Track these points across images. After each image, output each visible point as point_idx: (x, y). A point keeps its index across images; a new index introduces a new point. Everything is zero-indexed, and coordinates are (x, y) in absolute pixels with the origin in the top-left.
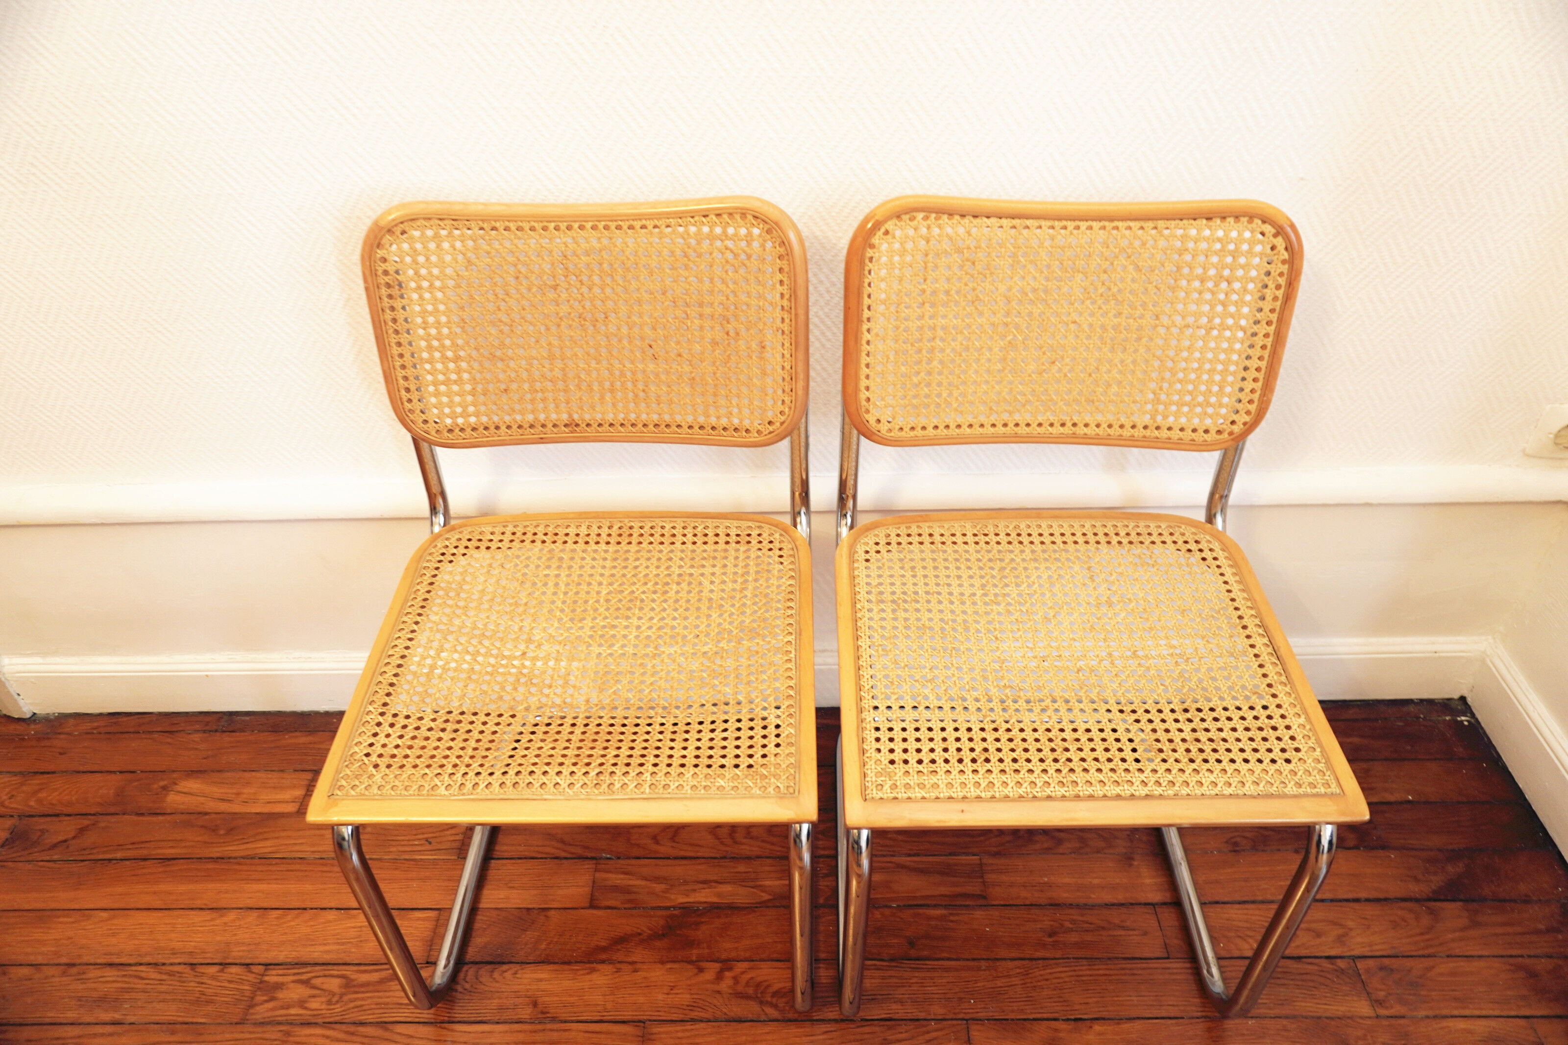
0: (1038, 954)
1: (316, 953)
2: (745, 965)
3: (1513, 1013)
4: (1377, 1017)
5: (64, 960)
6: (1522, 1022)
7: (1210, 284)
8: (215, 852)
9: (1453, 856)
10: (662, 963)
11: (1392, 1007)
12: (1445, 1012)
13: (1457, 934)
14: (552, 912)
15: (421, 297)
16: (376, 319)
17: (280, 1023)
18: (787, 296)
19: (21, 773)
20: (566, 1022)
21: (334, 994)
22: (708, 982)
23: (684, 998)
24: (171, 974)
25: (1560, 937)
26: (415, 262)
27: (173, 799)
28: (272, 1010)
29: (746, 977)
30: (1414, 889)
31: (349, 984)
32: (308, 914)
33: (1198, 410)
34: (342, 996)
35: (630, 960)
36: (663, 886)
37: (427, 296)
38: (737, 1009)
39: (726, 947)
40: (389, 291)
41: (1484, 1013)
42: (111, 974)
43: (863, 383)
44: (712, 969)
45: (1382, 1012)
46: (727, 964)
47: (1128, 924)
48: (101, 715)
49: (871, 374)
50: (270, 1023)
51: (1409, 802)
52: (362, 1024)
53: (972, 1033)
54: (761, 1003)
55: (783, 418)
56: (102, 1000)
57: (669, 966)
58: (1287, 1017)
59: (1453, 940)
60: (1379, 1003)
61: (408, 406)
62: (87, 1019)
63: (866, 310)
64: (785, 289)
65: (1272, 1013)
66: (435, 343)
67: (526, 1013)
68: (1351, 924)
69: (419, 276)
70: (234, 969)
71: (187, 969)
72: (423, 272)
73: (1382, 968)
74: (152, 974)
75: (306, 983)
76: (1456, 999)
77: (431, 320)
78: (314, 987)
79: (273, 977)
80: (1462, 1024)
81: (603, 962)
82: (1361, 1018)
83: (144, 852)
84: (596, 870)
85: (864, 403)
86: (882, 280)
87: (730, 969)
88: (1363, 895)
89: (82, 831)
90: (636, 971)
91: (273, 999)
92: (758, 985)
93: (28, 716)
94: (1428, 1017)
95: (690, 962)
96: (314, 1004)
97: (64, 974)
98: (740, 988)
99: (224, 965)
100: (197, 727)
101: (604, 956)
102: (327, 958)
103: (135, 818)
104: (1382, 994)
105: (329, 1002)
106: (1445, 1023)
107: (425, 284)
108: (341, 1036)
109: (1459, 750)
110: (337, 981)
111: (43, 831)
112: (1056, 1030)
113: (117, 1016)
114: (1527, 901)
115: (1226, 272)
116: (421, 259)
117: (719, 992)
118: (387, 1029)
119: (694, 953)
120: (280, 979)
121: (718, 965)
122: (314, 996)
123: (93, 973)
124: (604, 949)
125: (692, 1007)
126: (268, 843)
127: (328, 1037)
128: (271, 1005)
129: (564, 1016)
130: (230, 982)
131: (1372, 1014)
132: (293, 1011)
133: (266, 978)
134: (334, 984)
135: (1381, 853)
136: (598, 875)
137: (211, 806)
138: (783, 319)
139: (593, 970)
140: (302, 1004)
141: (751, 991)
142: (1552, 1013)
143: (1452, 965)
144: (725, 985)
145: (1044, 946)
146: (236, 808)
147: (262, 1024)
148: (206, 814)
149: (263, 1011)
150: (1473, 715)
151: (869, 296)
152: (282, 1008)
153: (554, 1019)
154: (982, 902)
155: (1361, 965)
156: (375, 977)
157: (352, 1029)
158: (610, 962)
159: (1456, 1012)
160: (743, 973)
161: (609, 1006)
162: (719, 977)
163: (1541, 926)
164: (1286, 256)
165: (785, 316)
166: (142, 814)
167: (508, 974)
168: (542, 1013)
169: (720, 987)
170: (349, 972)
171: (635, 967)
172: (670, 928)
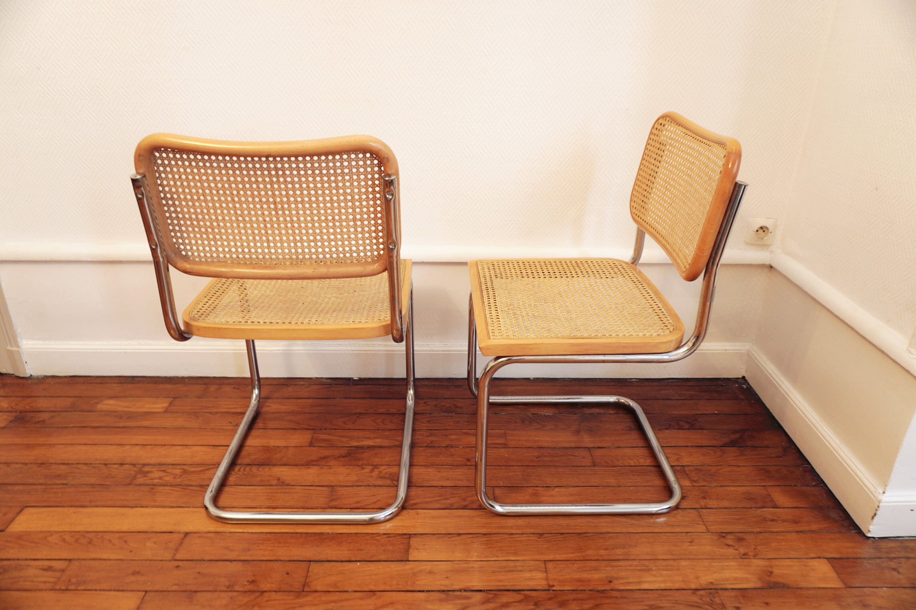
0: (530, 464)
1: (170, 460)
2: (385, 467)
3: (757, 485)
4: (693, 486)
5: (39, 462)
6: (761, 488)
8: (121, 425)
9: (734, 432)
10: (344, 466)
11: (700, 483)
12: (725, 484)
13: (733, 458)
14: (290, 448)
17: (149, 485)
19: (22, 397)
20: (293, 486)
21: (177, 475)
22: (367, 473)
23: (355, 478)
24: (95, 467)
25: (782, 459)
27: (100, 407)
28: (145, 480)
29: (385, 471)
30: (714, 443)
31: (185, 472)
32: (165, 447)
34: (181, 476)
35: (328, 464)
36: (347, 439)
38: (380, 482)
39: (376, 461)
41: (744, 485)
42: (63, 467)
44: (368, 469)
45: (695, 484)
46: (376, 467)
47: (576, 454)
48: (66, 377)
50: (144, 485)
51: (716, 414)
52: (190, 485)
53: (495, 491)
54: (392, 480)
56: (59, 476)
57: (347, 467)
58: (649, 486)
59: (731, 460)
60: (695, 481)
62: (49, 482)
65: (643, 485)
67: (274, 482)
68: (683, 454)
70: (127, 466)
71: (103, 466)
73: (696, 469)
74: (85, 467)
75: (164, 471)
76: (731, 480)
78: (168, 472)
79: (146, 469)
80: (733, 489)
81: (314, 465)
82: (686, 486)
83: (84, 425)
84: (314, 433)
87: (378, 468)
88: (690, 444)
89: (53, 417)
90: (330, 468)
91: (145, 476)
92: (391, 474)
93: (28, 375)
94: (717, 486)
95: (359, 466)
96: (167, 479)
97: (39, 467)
98: (381, 475)
99: (122, 464)
100: (116, 381)
101: (315, 463)
102: (174, 462)
103: (80, 413)
104: (696, 479)
105: (175, 478)
106: (725, 488)
108: (180, 490)
109: (742, 397)
110: (180, 471)
111: (32, 417)
112: (537, 490)
113: (65, 482)
114: (768, 447)
117: (371, 476)
118: (203, 488)
119: (360, 463)
120: (150, 470)
121: (371, 467)
122: (167, 476)
123: (54, 467)
124: (316, 461)
125: (356, 481)
126: (149, 422)
127: (172, 490)
128: (145, 478)
129: (293, 484)
130: (124, 470)
131: (690, 485)
132: (155, 481)
133: (143, 469)
134: (178, 471)
135: (701, 431)
136: (314, 435)
137: (120, 409)
139: (309, 468)
140: (160, 478)
141: (387, 476)
142: (776, 484)
143: (730, 469)
144: (374, 474)
145: (534, 461)
146: (132, 410)
147: (140, 485)
148: (117, 412)
149: (141, 480)
150: (749, 384)
152: (150, 479)
153: (288, 485)
154: (506, 446)
155: (686, 468)
156: (199, 469)
157: (185, 487)
158: (318, 465)
159: (730, 485)
160: (384, 470)
161: (316, 481)
162: (372, 471)
163: (773, 456)
166: (83, 411)
167: (267, 469)
168: (282, 482)
169: (372, 475)
170: (186, 467)
171: (330, 467)
172: (349, 454)
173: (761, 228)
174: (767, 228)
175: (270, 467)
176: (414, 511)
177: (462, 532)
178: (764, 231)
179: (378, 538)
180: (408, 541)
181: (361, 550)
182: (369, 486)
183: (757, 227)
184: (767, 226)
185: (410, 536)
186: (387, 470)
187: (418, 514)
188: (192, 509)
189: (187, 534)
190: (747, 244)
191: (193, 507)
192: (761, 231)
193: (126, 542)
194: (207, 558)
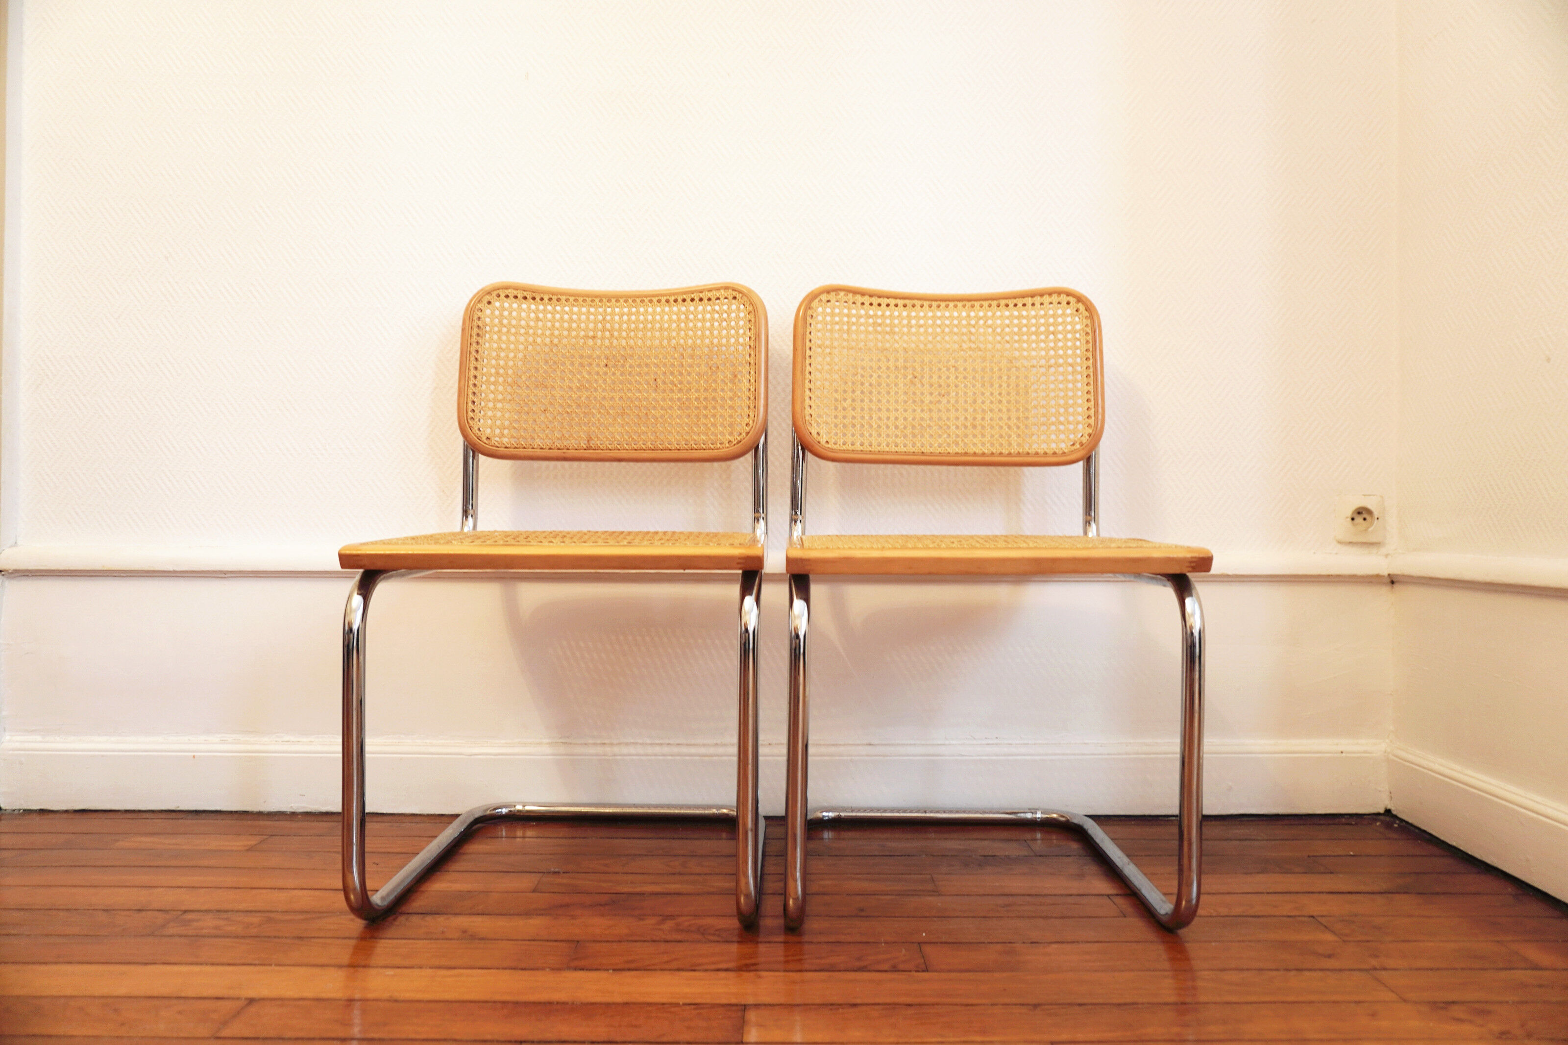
2: (689, 918)
7: (1043, 337)
10: (602, 916)
14: (494, 893)
15: (500, 338)
16: (465, 349)
17: (191, 936)
18: (753, 338)
21: (252, 925)
22: (650, 925)
23: (625, 931)
24: (84, 914)
26: (501, 315)
28: (184, 930)
29: (688, 923)
31: (270, 921)
33: (1053, 428)
34: (260, 925)
35: (569, 914)
37: (504, 338)
38: (677, 937)
39: (670, 910)
40: (478, 331)
43: (807, 402)
44: (652, 920)
46: (669, 917)
49: (813, 397)
50: (180, 936)
54: (703, 934)
55: (748, 429)
61: (471, 414)
63: (808, 351)
64: (752, 334)
66: (502, 371)
67: (455, 936)
69: (502, 324)
70: (150, 913)
71: (101, 912)
72: (505, 322)
75: (227, 919)
77: (503, 354)
78: (234, 921)
79: (189, 916)
81: (541, 915)
84: (543, 877)
85: (807, 418)
86: (819, 331)
87: (672, 920)
90: (574, 919)
91: (186, 926)
92: (702, 927)
95: (633, 916)
96: (229, 928)
98: (681, 928)
99: (140, 911)
101: (542, 913)
102: (251, 909)
103: (79, 851)
105: (247, 928)
107: (504, 330)
108: (255, 943)
110: (259, 919)
115: (1052, 329)
116: (506, 313)
117: (660, 930)
119: (636, 913)
120: (198, 918)
121: (660, 918)
122: (231, 925)
124: (544, 910)
125: (628, 935)
126: (212, 861)
127: (238, 943)
128: (185, 928)
129: (493, 938)
130: (143, 918)
132: (205, 931)
133: (184, 917)
134: (255, 920)
136: (543, 879)
137: (161, 847)
138: (750, 355)
140: (216, 928)
141: (694, 929)
144: (665, 927)
145: (997, 911)
147: (171, 936)
148: (155, 850)
149: (174, 930)
151: (810, 341)
152: (195, 929)
153: (483, 939)
154: (936, 893)
157: (266, 940)
158: (548, 915)
160: (687, 921)
161: (543, 934)
162: (661, 923)
164: (1087, 314)
165: (752, 353)
166: (86, 849)
167: (441, 919)
168: (471, 936)
169: (662, 927)
170: (272, 915)
171: (573, 917)
172: (613, 901)
173: (1359, 513)
174: (1369, 512)
175: (446, 916)
176: (752, 974)
177: (859, 1001)
178: (1365, 519)
179: (673, 1009)
180: (740, 1014)
181: (636, 1026)
182: (654, 941)
183: (1349, 513)
184: (1369, 507)
185: (745, 1007)
186: (693, 922)
187: (760, 977)
188: (273, 967)
189: (251, 1001)
190: (1340, 542)
191: (276, 965)
192: (1359, 519)
193: (116, 1010)
194: (289, 1034)
